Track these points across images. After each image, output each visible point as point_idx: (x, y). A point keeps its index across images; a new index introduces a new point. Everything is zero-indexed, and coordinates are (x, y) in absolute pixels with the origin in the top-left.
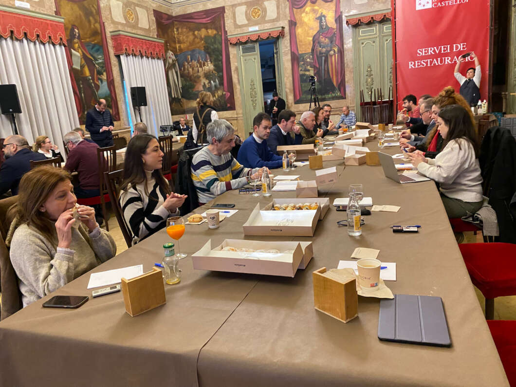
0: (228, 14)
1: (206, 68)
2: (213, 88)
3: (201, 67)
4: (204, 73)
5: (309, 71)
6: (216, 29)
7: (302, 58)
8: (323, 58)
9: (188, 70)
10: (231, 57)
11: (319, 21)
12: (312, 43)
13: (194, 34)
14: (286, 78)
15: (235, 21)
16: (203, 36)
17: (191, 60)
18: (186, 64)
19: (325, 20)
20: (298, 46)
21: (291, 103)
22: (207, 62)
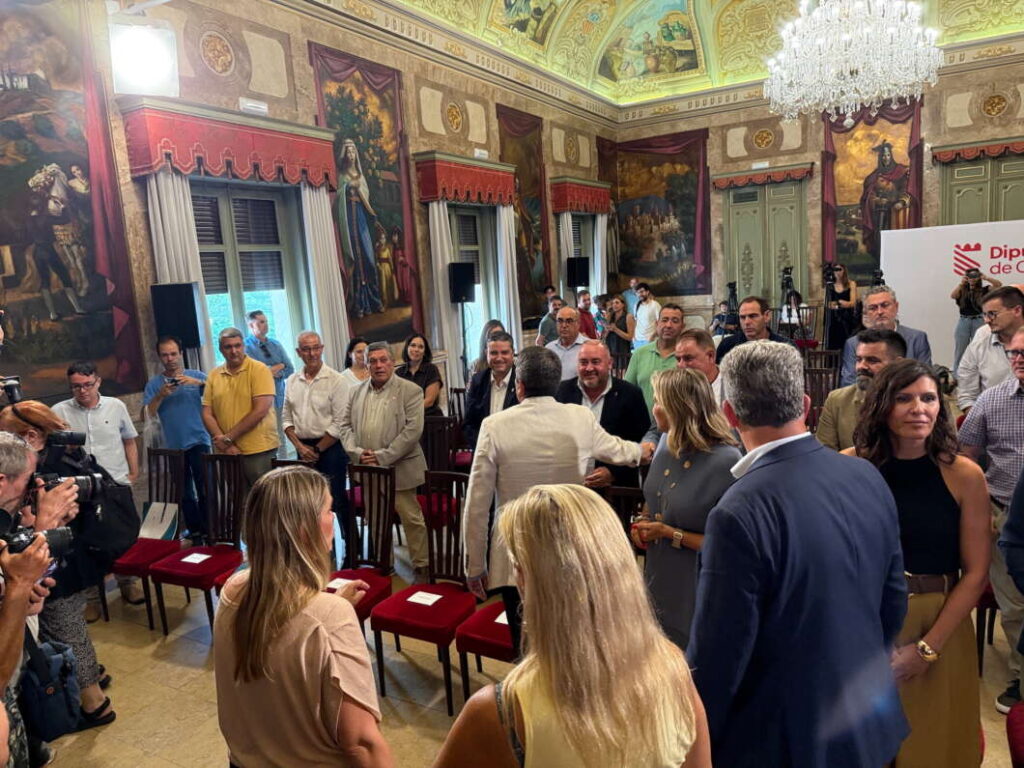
0: (713, 139)
2: (676, 258)
3: (657, 223)
4: (662, 233)
5: (853, 234)
6: (690, 164)
7: (842, 214)
8: (882, 214)
9: (634, 229)
10: (712, 208)
11: (877, 153)
12: (862, 189)
13: (650, 172)
14: (809, 245)
15: (724, 151)
16: (665, 175)
17: (641, 213)
18: (632, 218)
19: (890, 151)
20: (837, 194)
21: (817, 287)
22: (668, 215)
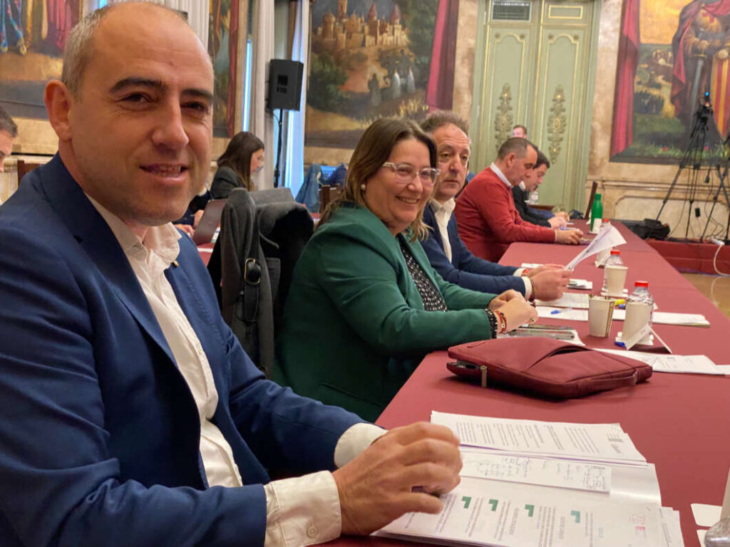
1: (387, 39)
2: (398, 92)
3: (373, 33)
4: (379, 50)
5: (659, 86)
7: (645, 55)
8: (700, 63)
9: (335, 35)
10: (461, 21)
14: (596, 96)
17: (349, 13)
18: (334, 19)
20: (641, 26)
21: (602, 160)
22: (392, 23)
